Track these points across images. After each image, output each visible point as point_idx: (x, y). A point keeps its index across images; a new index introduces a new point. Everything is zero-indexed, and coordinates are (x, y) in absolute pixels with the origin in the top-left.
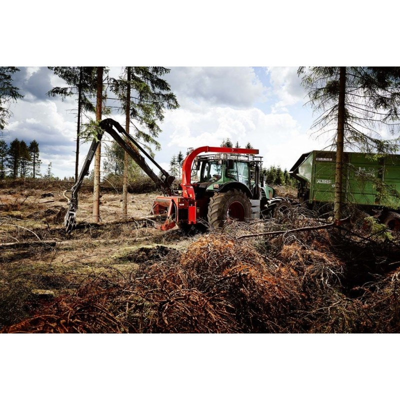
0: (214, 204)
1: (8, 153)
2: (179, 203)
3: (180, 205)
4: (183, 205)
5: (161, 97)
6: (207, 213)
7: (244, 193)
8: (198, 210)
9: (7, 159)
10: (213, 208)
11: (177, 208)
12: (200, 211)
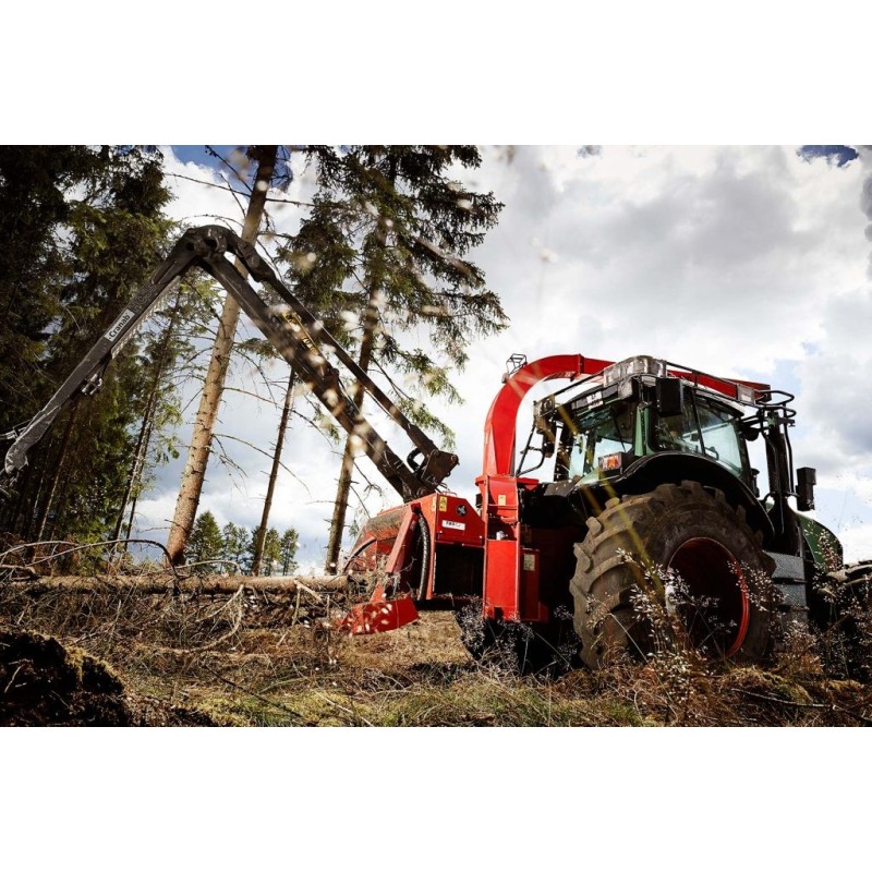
0: (605, 535)
1: (248, 550)
2: (441, 516)
3: (445, 524)
4: (461, 527)
5: (459, 301)
6: (572, 573)
7: (735, 508)
8: (530, 560)
9: (245, 560)
10: (601, 554)
11: (430, 541)
12: (538, 562)
